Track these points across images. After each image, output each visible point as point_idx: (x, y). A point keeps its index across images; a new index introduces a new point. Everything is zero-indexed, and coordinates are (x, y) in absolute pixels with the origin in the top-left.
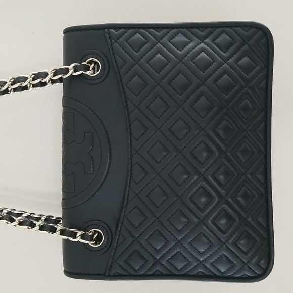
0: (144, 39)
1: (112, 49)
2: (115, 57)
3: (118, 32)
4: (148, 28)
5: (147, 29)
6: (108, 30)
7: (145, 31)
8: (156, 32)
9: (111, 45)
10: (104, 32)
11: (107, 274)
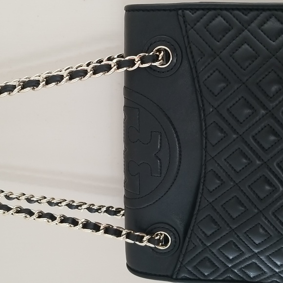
0: (227, 24)
1: (188, 37)
2: (190, 47)
3: (195, 14)
4: (233, 9)
5: (231, 11)
6: (183, 11)
7: (229, 14)
8: (243, 15)
9: (186, 32)
10: (178, 14)
11: (174, 277)
